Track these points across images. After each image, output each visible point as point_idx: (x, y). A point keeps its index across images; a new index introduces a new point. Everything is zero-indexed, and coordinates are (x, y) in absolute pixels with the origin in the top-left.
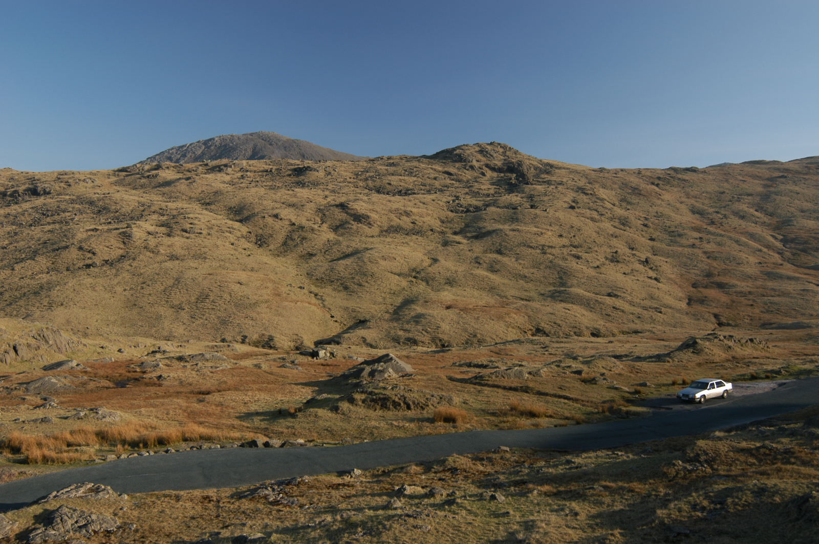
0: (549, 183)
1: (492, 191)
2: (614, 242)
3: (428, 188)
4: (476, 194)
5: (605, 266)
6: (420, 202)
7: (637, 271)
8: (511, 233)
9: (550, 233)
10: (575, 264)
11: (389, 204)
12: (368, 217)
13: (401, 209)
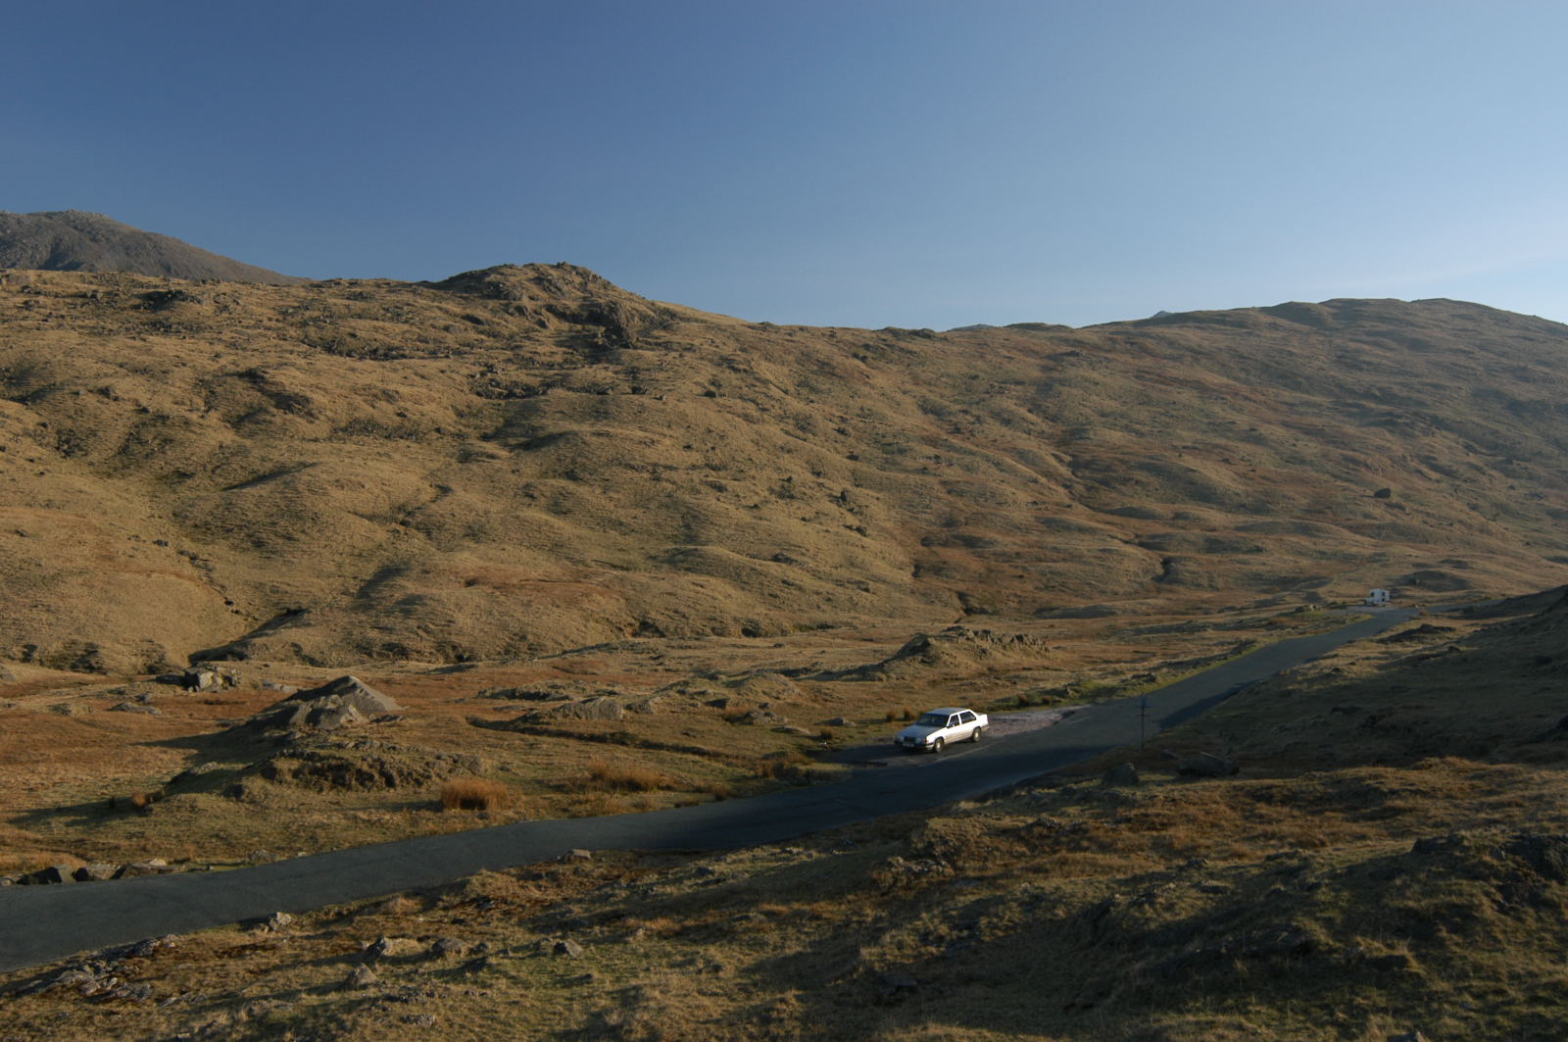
0: (667, 346)
1: (558, 359)
2: (786, 460)
3: (431, 346)
4: (528, 363)
5: (769, 505)
6: (416, 374)
7: (827, 515)
8: (594, 439)
9: (667, 442)
10: (714, 501)
11: (350, 375)
12: (307, 400)
13: (375, 387)
